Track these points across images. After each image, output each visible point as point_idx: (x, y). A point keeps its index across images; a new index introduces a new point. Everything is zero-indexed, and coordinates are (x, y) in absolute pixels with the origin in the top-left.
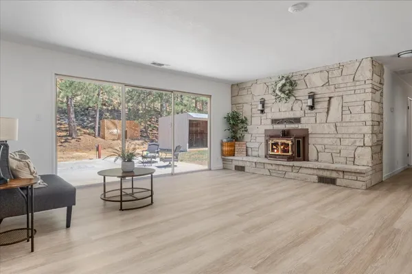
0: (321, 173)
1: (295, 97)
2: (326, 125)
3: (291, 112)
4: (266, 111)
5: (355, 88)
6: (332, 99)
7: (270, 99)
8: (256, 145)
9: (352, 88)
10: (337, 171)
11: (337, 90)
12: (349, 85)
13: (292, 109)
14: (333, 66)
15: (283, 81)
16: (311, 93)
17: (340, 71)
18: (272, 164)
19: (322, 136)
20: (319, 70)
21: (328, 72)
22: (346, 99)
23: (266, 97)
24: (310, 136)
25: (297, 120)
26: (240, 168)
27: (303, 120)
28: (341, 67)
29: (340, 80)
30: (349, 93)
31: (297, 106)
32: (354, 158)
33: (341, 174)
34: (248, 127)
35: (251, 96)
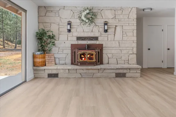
0: (118, 71)
1: (95, 23)
2: (113, 42)
3: (92, 33)
4: (72, 31)
5: (129, 23)
6: (117, 27)
7: (76, 22)
8: (64, 56)
9: (127, 22)
10: (126, 69)
11: (120, 22)
12: (126, 20)
13: (92, 31)
14: (118, 8)
15: (88, 11)
16: (106, 22)
17: (121, 11)
18: (83, 69)
19: (111, 48)
20: (110, 8)
21: (115, 11)
22: (124, 28)
23: (72, 21)
24: (104, 48)
25: (96, 38)
26: (53, 76)
27: (99, 38)
28: (122, 9)
29: (121, 16)
30: (126, 24)
31: (96, 29)
32: (128, 60)
33: (129, 70)
34: (56, 42)
35: (59, 18)
